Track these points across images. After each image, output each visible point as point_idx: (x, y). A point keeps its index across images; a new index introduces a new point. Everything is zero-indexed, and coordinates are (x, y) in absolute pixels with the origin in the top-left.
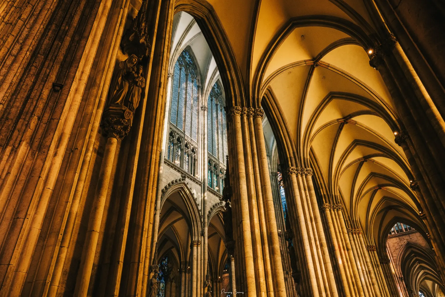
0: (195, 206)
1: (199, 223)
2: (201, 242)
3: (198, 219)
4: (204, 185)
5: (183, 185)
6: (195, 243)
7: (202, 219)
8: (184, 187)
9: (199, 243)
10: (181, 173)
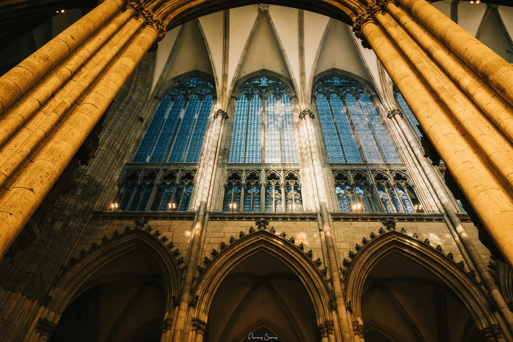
0: (443, 261)
1: (473, 289)
2: (499, 325)
3: (467, 282)
4: (448, 216)
5: (394, 237)
6: (487, 335)
7: (478, 279)
8: (397, 239)
9: (497, 331)
10: (380, 219)
